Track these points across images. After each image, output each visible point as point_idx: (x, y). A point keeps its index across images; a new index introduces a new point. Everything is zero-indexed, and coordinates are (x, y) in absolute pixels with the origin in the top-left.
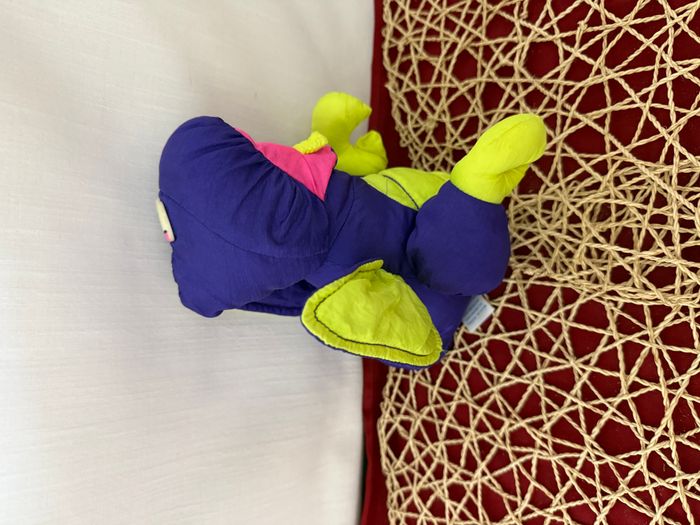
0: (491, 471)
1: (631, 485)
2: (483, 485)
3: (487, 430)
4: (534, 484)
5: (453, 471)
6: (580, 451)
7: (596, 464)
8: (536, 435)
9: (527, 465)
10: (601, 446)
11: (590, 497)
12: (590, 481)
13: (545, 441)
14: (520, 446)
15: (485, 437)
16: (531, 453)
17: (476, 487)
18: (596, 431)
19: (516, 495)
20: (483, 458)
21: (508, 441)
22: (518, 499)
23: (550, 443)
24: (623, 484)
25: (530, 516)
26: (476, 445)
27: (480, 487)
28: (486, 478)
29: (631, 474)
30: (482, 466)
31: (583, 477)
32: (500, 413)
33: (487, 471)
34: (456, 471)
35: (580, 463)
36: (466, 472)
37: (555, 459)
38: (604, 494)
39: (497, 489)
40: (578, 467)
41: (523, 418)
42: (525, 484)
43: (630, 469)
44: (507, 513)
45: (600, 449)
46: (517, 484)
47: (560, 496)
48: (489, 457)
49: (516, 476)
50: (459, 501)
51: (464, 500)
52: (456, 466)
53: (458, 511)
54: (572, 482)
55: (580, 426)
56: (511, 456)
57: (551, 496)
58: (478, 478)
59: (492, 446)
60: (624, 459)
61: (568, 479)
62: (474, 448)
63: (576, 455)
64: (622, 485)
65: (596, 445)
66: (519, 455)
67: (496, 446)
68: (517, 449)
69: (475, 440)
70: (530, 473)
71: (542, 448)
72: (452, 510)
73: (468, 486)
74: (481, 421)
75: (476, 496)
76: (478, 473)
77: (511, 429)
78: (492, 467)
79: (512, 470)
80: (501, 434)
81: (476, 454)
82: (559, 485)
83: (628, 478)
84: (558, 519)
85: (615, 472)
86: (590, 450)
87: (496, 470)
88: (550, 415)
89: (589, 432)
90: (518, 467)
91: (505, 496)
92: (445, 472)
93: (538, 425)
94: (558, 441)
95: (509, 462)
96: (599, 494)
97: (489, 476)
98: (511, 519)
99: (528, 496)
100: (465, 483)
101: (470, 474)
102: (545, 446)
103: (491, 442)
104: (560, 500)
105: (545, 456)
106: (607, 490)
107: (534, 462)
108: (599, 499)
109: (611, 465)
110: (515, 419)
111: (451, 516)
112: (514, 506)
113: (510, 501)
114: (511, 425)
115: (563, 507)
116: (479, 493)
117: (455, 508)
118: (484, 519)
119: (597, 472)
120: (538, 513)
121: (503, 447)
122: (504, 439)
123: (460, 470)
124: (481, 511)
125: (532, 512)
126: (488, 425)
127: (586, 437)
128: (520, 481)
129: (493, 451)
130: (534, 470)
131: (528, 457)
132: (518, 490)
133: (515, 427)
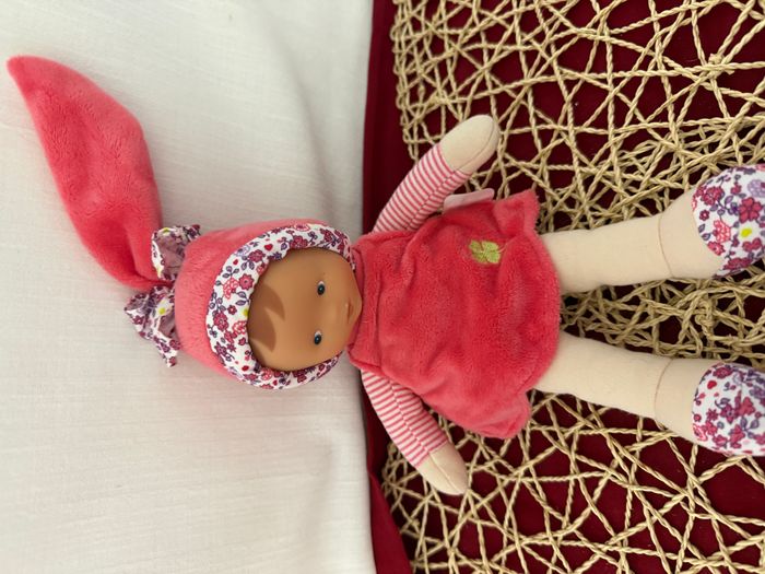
0: (539, 475)
1: (735, 557)
2: (522, 485)
3: (551, 424)
4: (591, 508)
5: (487, 457)
6: (675, 492)
7: (692, 516)
8: (617, 450)
9: (592, 484)
10: (708, 497)
11: (666, 551)
12: (675, 533)
13: (628, 463)
14: (589, 457)
15: (544, 430)
16: (603, 471)
17: (512, 485)
18: (709, 474)
19: (563, 514)
20: (532, 456)
21: (574, 446)
22: (565, 520)
23: (634, 468)
24: (724, 552)
25: (573, 543)
26: (528, 436)
27: (517, 487)
28: (530, 480)
29: (740, 546)
30: (530, 464)
31: (667, 526)
32: (575, 409)
33: (533, 473)
34: (492, 457)
35: (668, 506)
36: (504, 463)
37: (634, 489)
38: (688, 554)
39: (541, 497)
40: (663, 511)
41: (607, 426)
42: (579, 505)
43: (742, 538)
44: (544, 530)
45: (705, 498)
46: (570, 500)
47: (623, 536)
48: (541, 457)
49: (571, 491)
50: (484, 496)
51: (491, 496)
52: (492, 453)
53: (478, 506)
54: (648, 524)
55: (688, 462)
56: (573, 466)
57: (611, 532)
58: (518, 476)
59: (550, 445)
60: (738, 524)
61: (644, 520)
62: (525, 440)
63: (666, 494)
64: (721, 553)
65: (701, 492)
66: (583, 468)
67: (555, 446)
68: (584, 460)
69: (528, 430)
70: (592, 496)
71: (619, 470)
72: (471, 503)
73: (502, 481)
74: (544, 408)
75: (509, 497)
76: (521, 470)
77: (583, 432)
78: (541, 469)
79: (568, 482)
80: (567, 435)
81: (525, 446)
82: (627, 522)
83: (734, 549)
84: (610, 560)
85: (718, 534)
86: (690, 494)
87: (547, 476)
88: (647, 434)
89: (698, 473)
90: (576, 481)
91: (548, 509)
92: (477, 454)
93: (627, 441)
94: (649, 470)
95: (567, 473)
96: (682, 552)
97: (534, 479)
98: (547, 539)
99: (579, 521)
100: (498, 477)
101: (510, 467)
102: (626, 469)
103: (551, 439)
104: (622, 541)
105: (620, 480)
106: (695, 552)
107: (602, 483)
108: (680, 558)
109: (715, 524)
110: (594, 422)
111: (467, 508)
112: (556, 525)
113: (551, 517)
114: (585, 428)
115: (623, 551)
116: (514, 494)
117: (476, 501)
118: (510, 525)
119: (690, 526)
120: (584, 543)
121: (565, 452)
122: (569, 441)
123: (497, 459)
124: (509, 514)
125: (578, 539)
126: (553, 418)
127: (691, 478)
128: (573, 498)
129: (550, 451)
130: (598, 492)
131: (595, 474)
132: (568, 509)
133: (591, 433)
